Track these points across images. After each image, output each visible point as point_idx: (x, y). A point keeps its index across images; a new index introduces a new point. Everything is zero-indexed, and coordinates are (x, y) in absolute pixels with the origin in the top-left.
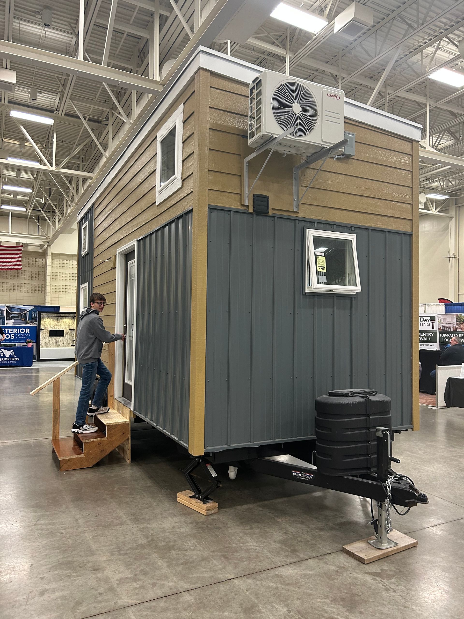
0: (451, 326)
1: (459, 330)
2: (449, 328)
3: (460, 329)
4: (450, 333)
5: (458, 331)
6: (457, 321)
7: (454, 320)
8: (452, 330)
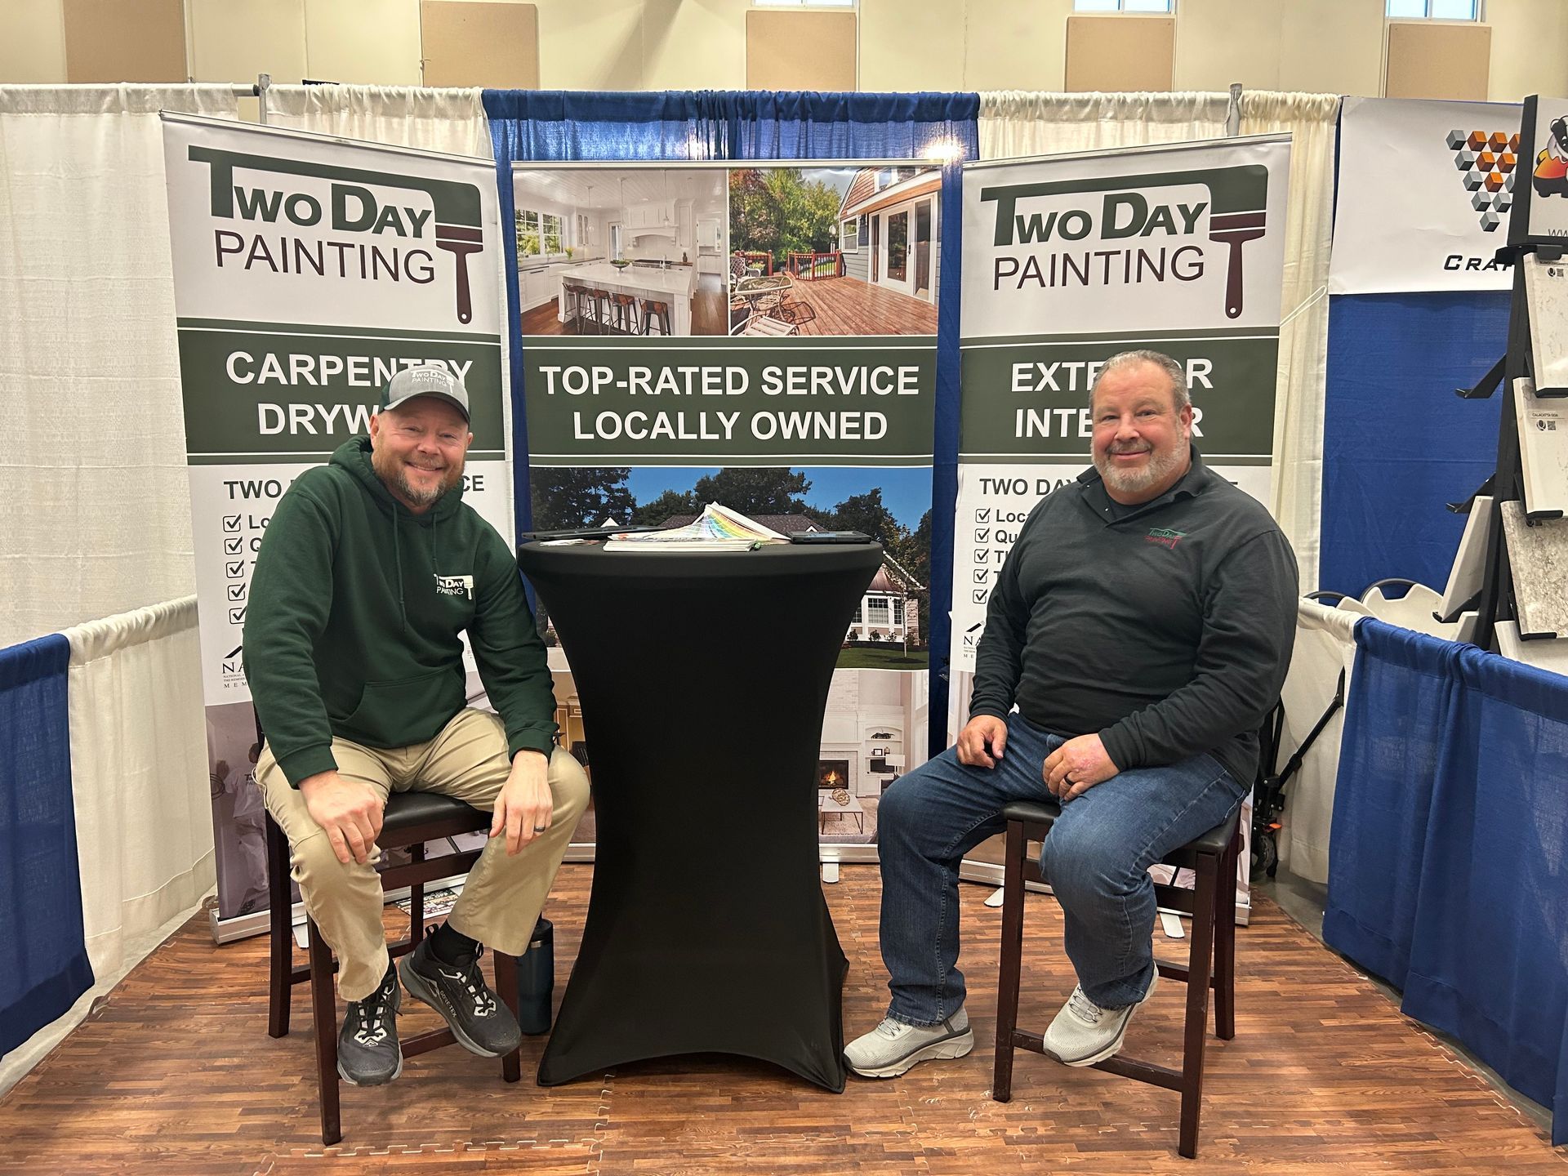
0: (677, 287)
1: (762, 328)
2: (650, 307)
3: (773, 313)
4: (656, 362)
5: (751, 332)
6: (740, 240)
7: (716, 229)
8: (682, 326)
